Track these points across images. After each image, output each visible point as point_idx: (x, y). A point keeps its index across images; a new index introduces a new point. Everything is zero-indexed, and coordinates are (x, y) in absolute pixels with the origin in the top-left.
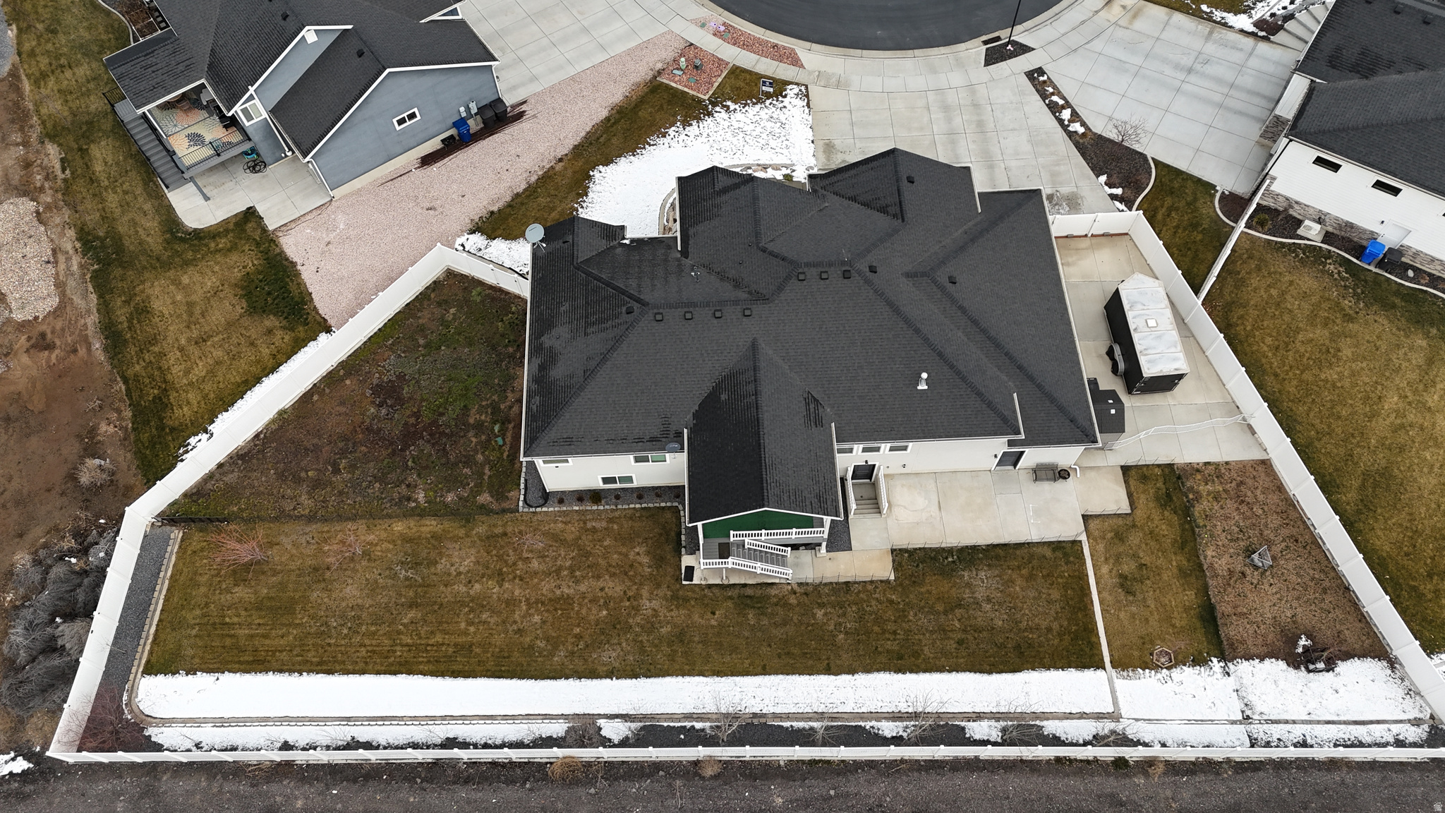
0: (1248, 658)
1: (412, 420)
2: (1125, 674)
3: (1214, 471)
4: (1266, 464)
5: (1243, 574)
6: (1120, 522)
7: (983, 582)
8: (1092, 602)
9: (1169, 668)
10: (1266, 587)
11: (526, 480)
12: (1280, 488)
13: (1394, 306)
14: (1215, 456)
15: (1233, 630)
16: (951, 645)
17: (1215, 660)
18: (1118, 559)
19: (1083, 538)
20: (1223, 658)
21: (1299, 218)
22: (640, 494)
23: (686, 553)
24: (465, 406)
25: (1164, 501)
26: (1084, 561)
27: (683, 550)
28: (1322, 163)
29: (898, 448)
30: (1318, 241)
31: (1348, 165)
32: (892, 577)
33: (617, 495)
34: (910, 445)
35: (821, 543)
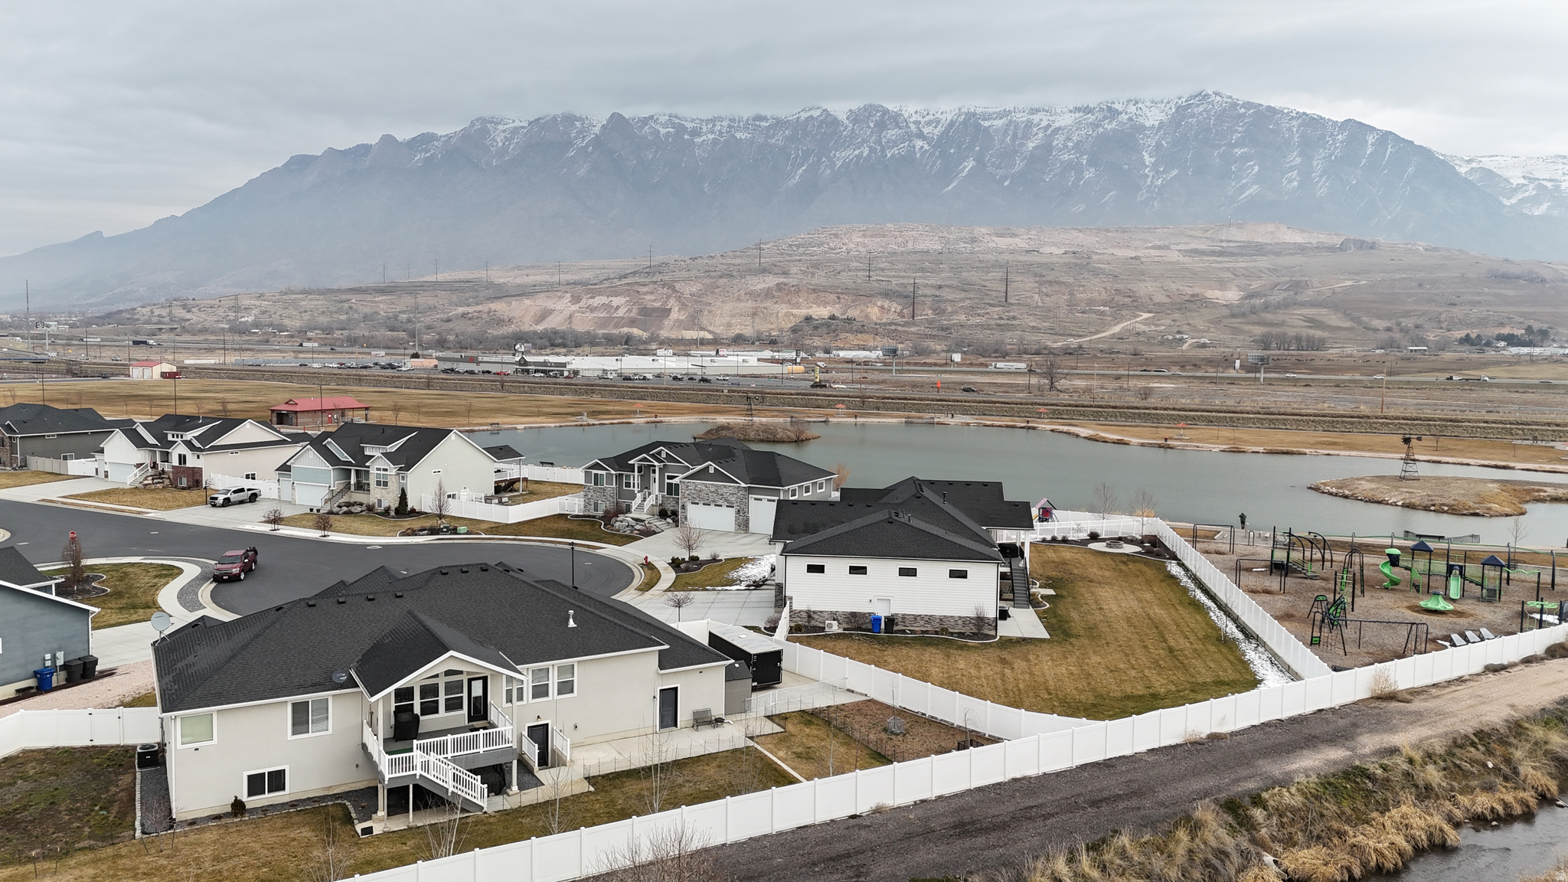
3: (836, 708)
4: (873, 701)
5: (890, 739)
6: (780, 735)
7: (679, 777)
8: (780, 766)
10: (912, 740)
12: (889, 706)
13: (908, 643)
14: (832, 703)
18: (789, 748)
19: (754, 744)
21: (821, 625)
22: (293, 804)
23: (360, 822)
24: (52, 803)
25: (809, 723)
26: (761, 752)
27: (356, 821)
28: (812, 569)
29: (566, 688)
30: (841, 631)
31: (828, 562)
32: (592, 789)
33: (265, 810)
34: (575, 679)
35: (512, 763)
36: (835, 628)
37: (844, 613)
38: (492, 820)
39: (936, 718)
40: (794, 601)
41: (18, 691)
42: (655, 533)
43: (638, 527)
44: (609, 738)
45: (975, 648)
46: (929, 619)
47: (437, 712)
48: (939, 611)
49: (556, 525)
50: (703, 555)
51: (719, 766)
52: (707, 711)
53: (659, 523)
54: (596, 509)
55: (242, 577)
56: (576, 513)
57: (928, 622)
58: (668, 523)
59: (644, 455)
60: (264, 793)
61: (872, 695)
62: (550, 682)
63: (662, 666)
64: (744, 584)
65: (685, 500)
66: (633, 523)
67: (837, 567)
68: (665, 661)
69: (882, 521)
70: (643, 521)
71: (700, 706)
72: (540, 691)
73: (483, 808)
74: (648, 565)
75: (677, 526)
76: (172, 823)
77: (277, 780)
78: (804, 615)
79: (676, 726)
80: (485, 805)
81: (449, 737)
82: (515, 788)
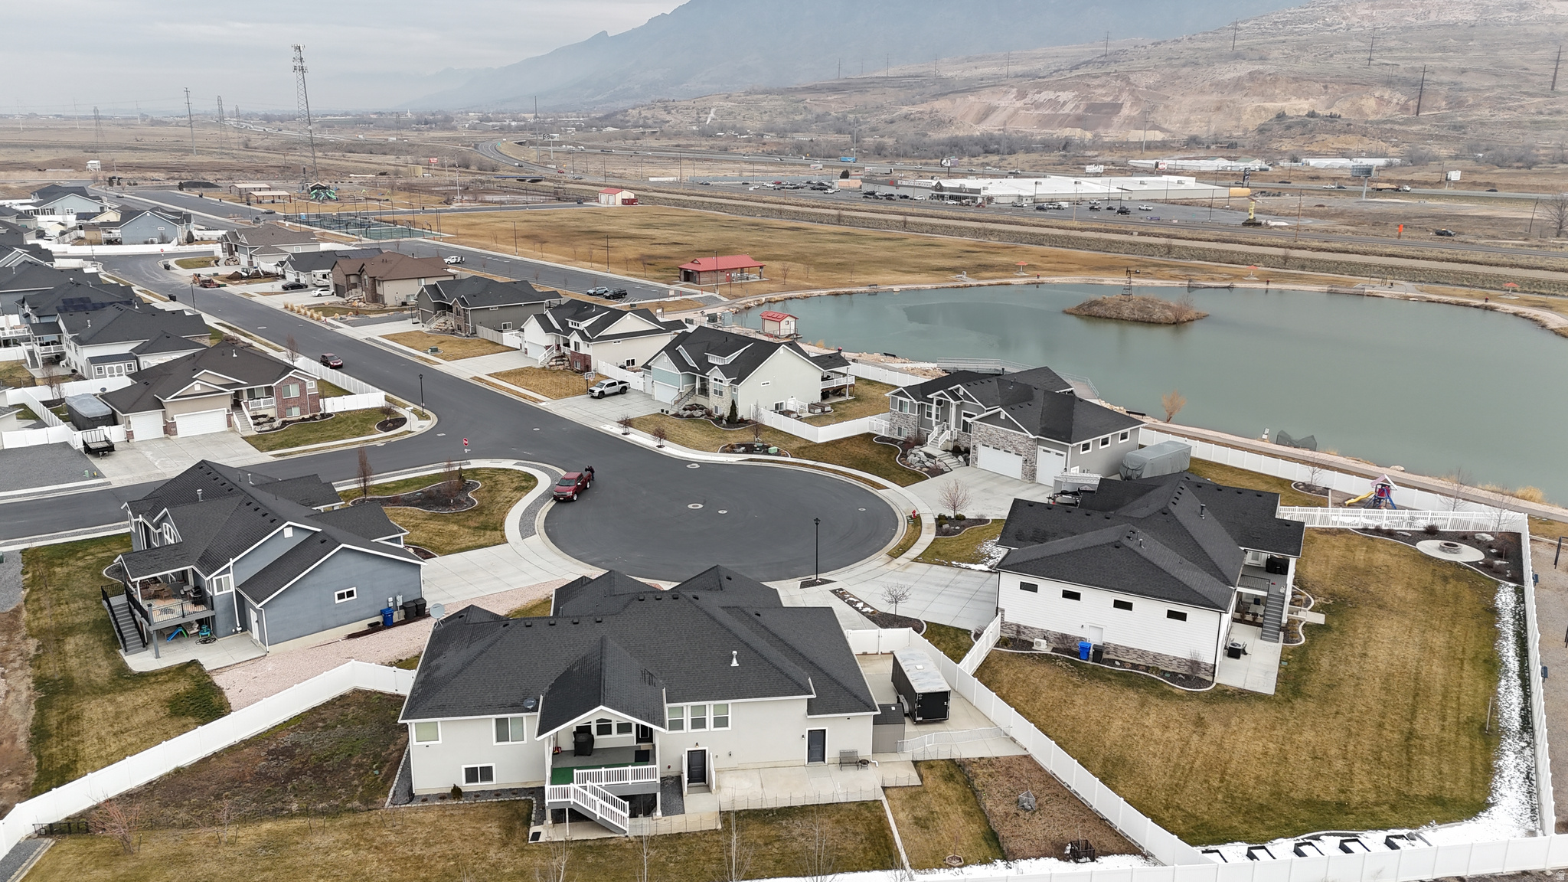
0: (1026, 858)
1: (300, 766)
2: (923, 872)
3: (990, 763)
4: (1028, 758)
5: (1018, 815)
6: (913, 790)
7: (798, 827)
8: (892, 832)
9: (959, 867)
10: (1037, 821)
11: (395, 791)
12: (1041, 769)
13: (1110, 679)
14: (986, 754)
15: (1011, 845)
16: (771, 864)
17: (999, 861)
18: (913, 809)
19: (883, 798)
20: (1004, 858)
21: (1031, 640)
22: (498, 793)
23: (535, 825)
24: (350, 755)
25: (949, 778)
26: (884, 811)
27: (532, 823)
28: (1025, 586)
29: (721, 722)
30: (1048, 651)
31: (1042, 584)
32: (719, 827)
33: (477, 795)
34: (730, 716)
35: (655, 795)
36: (1042, 647)
37: (1055, 633)
38: (629, 846)
39: (1079, 795)
40: (1006, 613)
41: (370, 625)
42: (942, 472)
43: (928, 464)
44: (761, 766)
45: (1180, 697)
46: (1143, 654)
47: (610, 733)
48: (1153, 648)
49: (858, 450)
50: (970, 513)
51: (838, 822)
52: (854, 752)
53: (950, 460)
54: (900, 434)
55: (575, 498)
56: (883, 434)
57: (1140, 656)
58: (959, 462)
59: (942, 391)
60: (477, 781)
61: (1031, 751)
62: (707, 717)
63: (810, 712)
64: (991, 562)
65: (977, 441)
66: (924, 458)
67: (1050, 590)
68: (812, 708)
69: (1108, 544)
70: (933, 457)
71: (848, 747)
72: (699, 723)
73: (626, 832)
74: (916, 520)
75: (968, 465)
76: (411, 797)
77: (487, 773)
78: (1015, 628)
79: (824, 760)
80: (627, 829)
81: (603, 770)
82: (659, 813)
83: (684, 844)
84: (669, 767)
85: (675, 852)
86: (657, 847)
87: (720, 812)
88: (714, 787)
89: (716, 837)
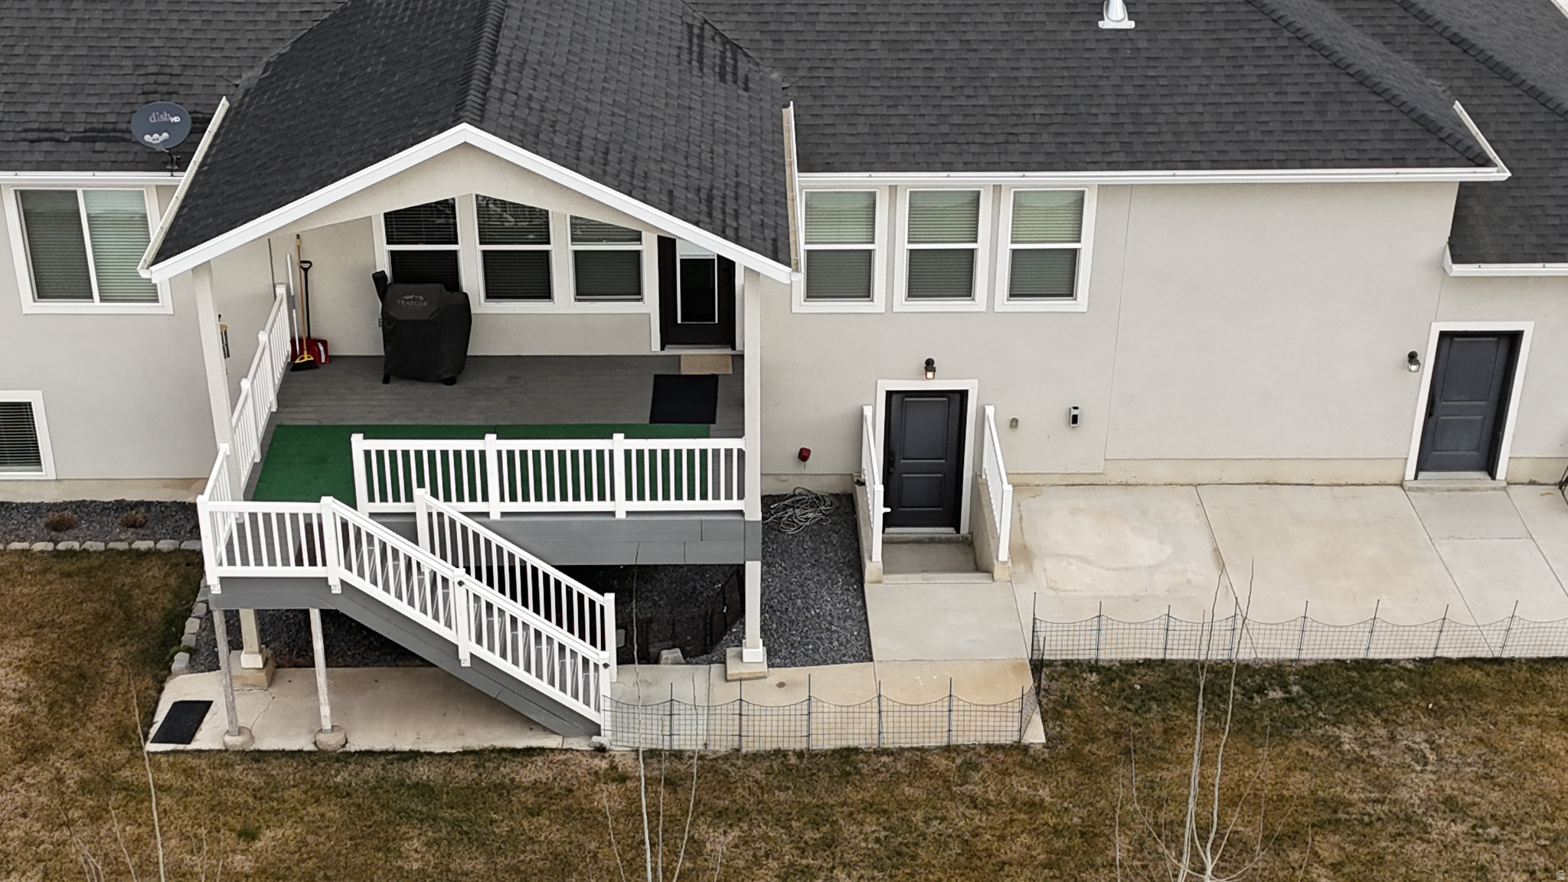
23: (193, 667)
27: (181, 660)
29: (1044, 274)
32: (1036, 735)
35: (739, 572)
47: (546, 294)
73: (596, 729)
80: (603, 719)
81: (491, 444)
82: (754, 651)
83: (869, 807)
84: (804, 455)
85: (829, 844)
86: (740, 814)
87: (1038, 666)
88: (1003, 554)
89: (1021, 785)
